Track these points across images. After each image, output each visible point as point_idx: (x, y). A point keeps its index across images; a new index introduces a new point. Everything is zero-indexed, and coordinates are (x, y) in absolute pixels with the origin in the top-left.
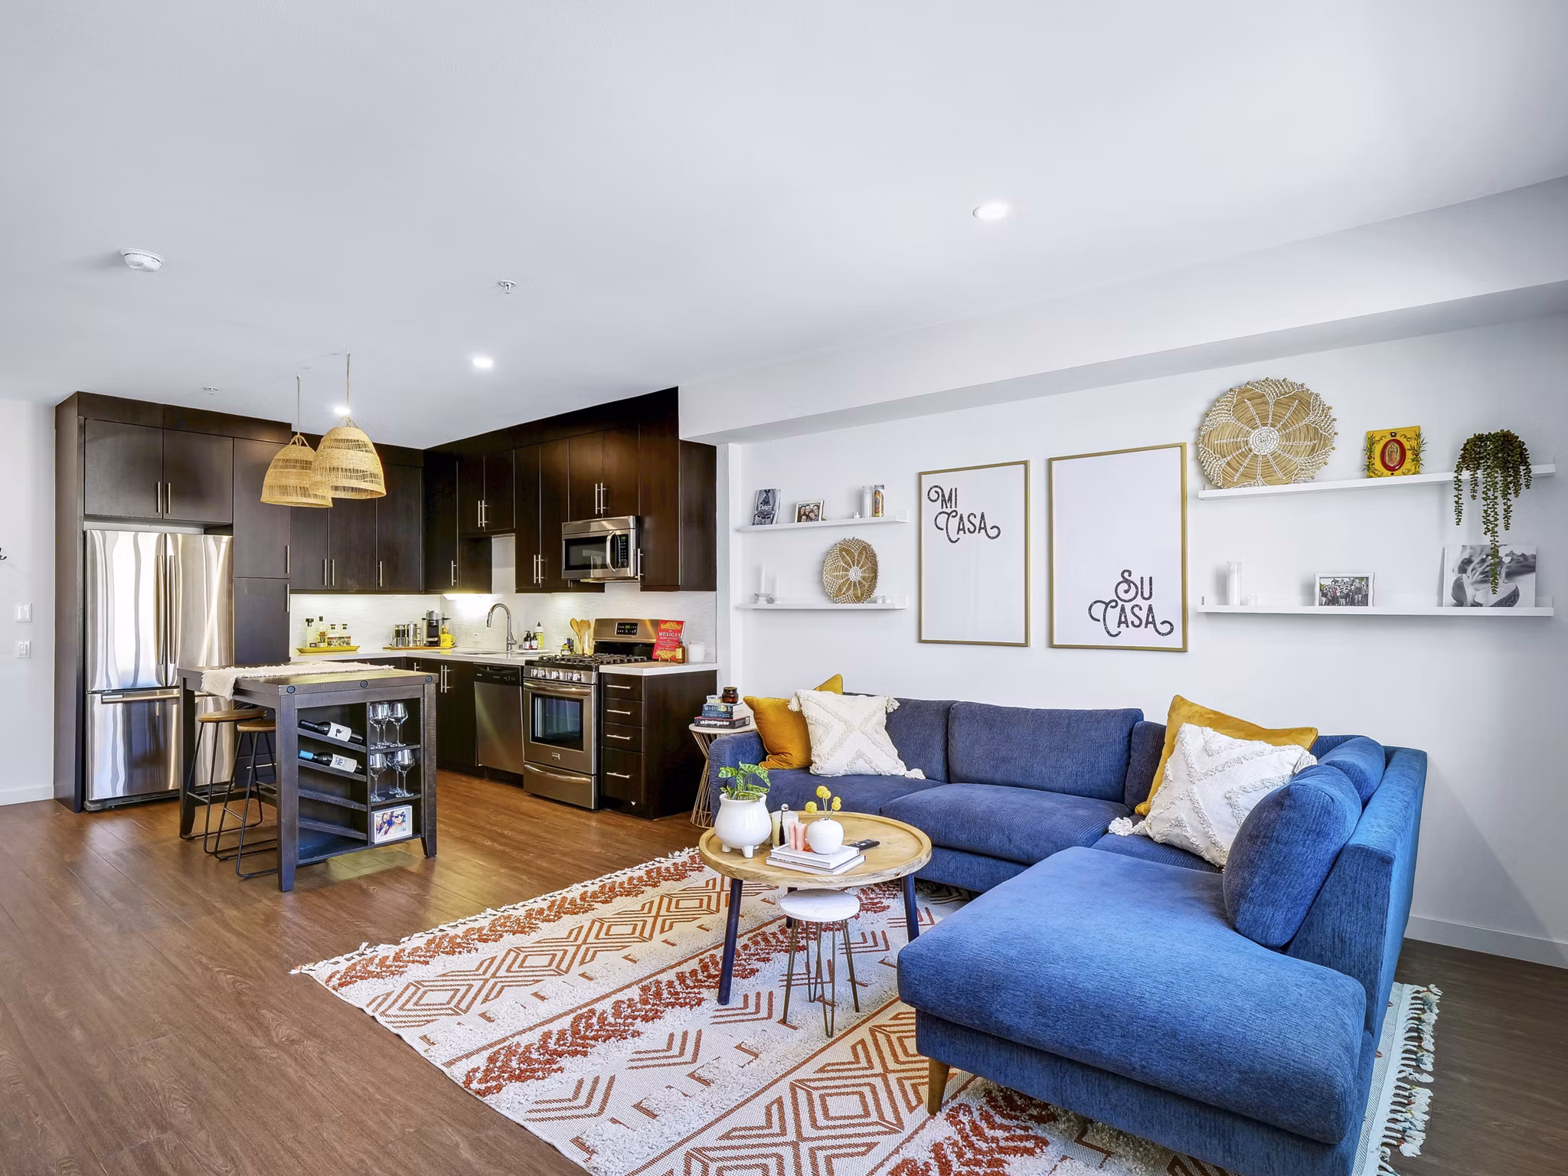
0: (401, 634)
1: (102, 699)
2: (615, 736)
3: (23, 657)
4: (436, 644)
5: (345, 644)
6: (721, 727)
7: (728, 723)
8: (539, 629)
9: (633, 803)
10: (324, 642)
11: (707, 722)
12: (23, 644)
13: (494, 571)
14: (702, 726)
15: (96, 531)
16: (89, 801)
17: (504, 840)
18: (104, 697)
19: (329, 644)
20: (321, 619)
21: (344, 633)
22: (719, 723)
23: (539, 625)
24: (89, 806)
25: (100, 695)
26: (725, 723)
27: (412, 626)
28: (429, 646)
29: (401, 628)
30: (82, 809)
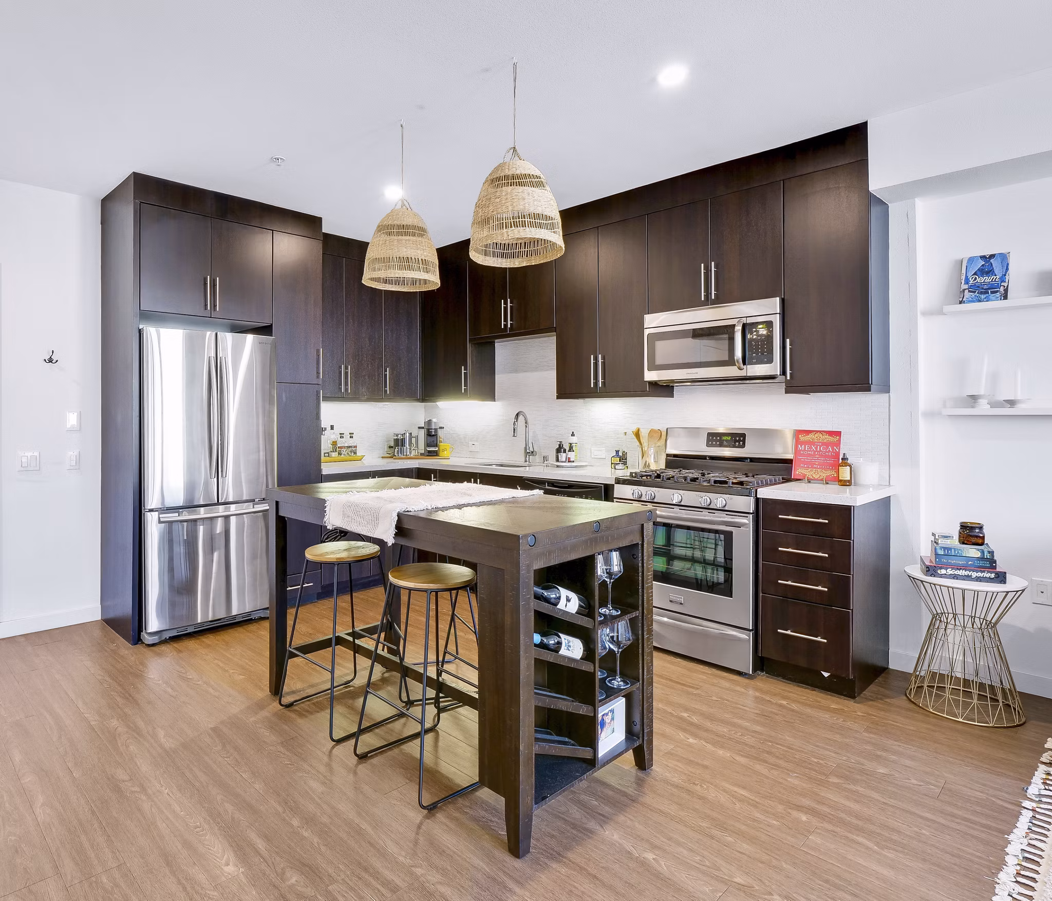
0: (399, 443)
1: (159, 518)
2: (789, 583)
3: (72, 468)
4: (434, 454)
5: (353, 454)
6: (979, 579)
7: (993, 576)
8: (574, 440)
9: (826, 675)
10: (336, 451)
11: (950, 572)
12: (72, 454)
13: (498, 377)
14: (941, 576)
15: (151, 332)
16: (147, 633)
17: (705, 734)
18: (161, 516)
19: (339, 454)
20: (332, 427)
21: (351, 442)
22: (974, 575)
23: (573, 435)
24: (148, 639)
25: (157, 513)
26: (988, 575)
27: (408, 435)
28: (427, 456)
29: (400, 437)
30: (137, 640)
